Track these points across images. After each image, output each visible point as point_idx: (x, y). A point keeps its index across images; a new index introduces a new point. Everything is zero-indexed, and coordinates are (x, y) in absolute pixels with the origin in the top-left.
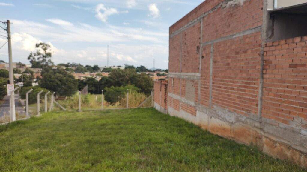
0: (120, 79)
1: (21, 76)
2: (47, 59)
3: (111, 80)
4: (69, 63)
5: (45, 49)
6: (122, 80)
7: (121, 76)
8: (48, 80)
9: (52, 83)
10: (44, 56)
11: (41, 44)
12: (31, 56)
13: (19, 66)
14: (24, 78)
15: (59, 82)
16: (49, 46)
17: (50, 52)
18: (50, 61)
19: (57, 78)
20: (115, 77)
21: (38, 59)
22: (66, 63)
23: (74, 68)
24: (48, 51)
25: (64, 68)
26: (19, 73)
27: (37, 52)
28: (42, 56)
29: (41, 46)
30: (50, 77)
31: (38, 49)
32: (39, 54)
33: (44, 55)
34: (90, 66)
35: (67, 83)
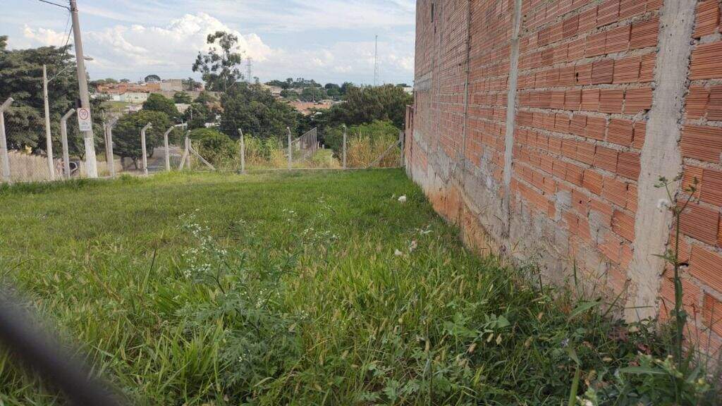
0: (365, 108)
1: (189, 109)
2: (231, 69)
3: (346, 111)
4: (289, 80)
5: (226, 47)
6: (369, 112)
7: (366, 101)
8: (233, 115)
9: (240, 122)
10: (224, 63)
11: (219, 35)
12: (198, 62)
13: (188, 87)
14: (194, 112)
15: (256, 120)
16: (236, 39)
17: (238, 52)
18: (236, 72)
19: (253, 112)
20: (354, 104)
21: (214, 68)
22: (283, 79)
23: (299, 91)
24: (233, 50)
25: (278, 91)
26: (187, 103)
27: (210, 53)
28: (220, 62)
29: (218, 40)
30: (237, 109)
31: (212, 45)
32: (215, 58)
33: (226, 59)
34: (336, 86)
35: (271, 122)
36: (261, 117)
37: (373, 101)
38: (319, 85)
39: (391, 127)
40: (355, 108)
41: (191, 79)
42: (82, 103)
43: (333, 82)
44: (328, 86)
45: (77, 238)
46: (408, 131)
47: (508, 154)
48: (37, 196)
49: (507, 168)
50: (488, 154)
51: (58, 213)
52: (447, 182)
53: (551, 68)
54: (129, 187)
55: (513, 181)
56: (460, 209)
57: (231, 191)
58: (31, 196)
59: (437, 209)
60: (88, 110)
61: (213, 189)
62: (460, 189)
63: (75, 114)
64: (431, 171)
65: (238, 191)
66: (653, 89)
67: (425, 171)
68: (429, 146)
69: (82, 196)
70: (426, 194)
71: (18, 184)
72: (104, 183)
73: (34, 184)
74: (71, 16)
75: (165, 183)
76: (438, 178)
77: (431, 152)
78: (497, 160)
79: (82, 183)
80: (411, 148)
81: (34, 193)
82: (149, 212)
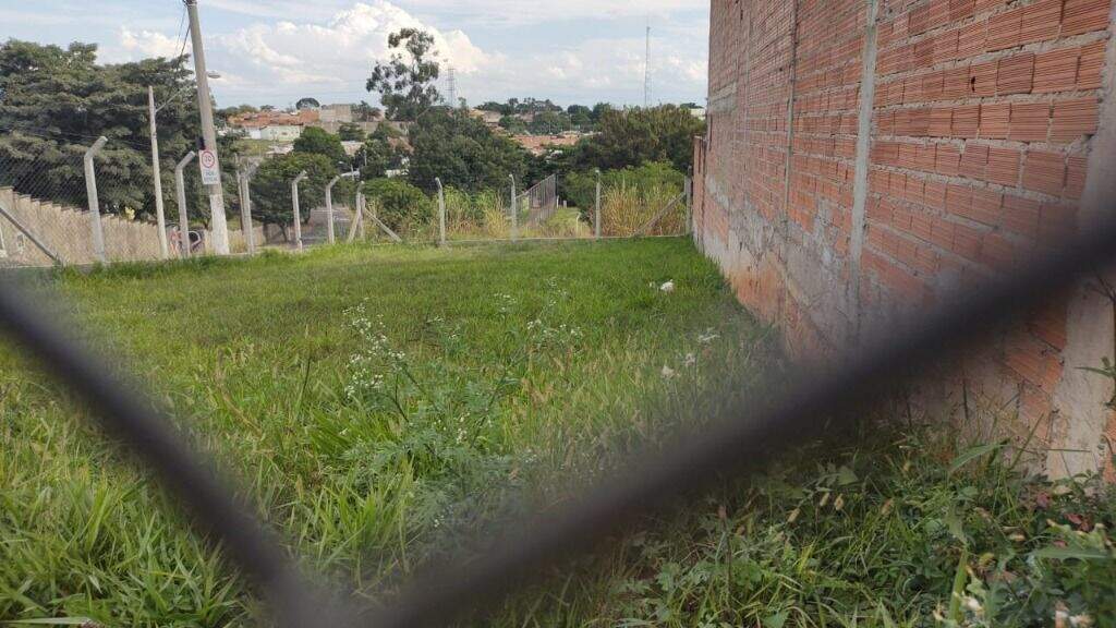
0: (630, 142)
1: (362, 149)
2: (425, 86)
3: (600, 149)
4: (513, 101)
5: (417, 52)
6: (636, 149)
7: (632, 132)
8: (427, 157)
9: (438, 167)
10: (415, 78)
11: (406, 33)
12: (376, 77)
13: (360, 115)
14: (370, 153)
15: (461, 164)
16: (431, 40)
17: (435, 60)
18: (432, 90)
19: (458, 151)
20: (613, 137)
21: (399, 86)
22: (503, 101)
23: (528, 118)
24: (426, 58)
25: (496, 118)
26: (358, 140)
27: (393, 63)
28: (408, 76)
29: (404, 41)
30: (433, 148)
31: (396, 51)
32: (401, 69)
33: (417, 71)
34: (584, 109)
35: (485, 167)
36: (469, 160)
37: (642, 133)
38: (559, 109)
39: (670, 171)
40: (613, 142)
41: (364, 104)
42: (206, 143)
43: (580, 103)
44: (573, 109)
45: (201, 343)
46: (697, 177)
47: (858, 212)
48: (143, 282)
49: (857, 234)
50: (825, 211)
51: (173, 307)
52: (759, 257)
53: (929, 71)
54: (275, 268)
55: (866, 255)
56: (781, 300)
57: (425, 274)
58: (135, 281)
59: (742, 299)
60: (215, 153)
61: (400, 269)
62: (780, 267)
63: (196, 160)
64: (734, 241)
65: (436, 273)
66: (1100, 101)
67: (725, 240)
68: (731, 201)
69: (208, 281)
70: (727, 276)
71: (116, 265)
72: (238, 263)
73: (138, 264)
74: (187, 13)
75: (327, 262)
76: (745, 251)
77: (733, 210)
78: (840, 221)
79: (208, 263)
80: (703, 204)
81: (139, 278)
82: (304, 305)
